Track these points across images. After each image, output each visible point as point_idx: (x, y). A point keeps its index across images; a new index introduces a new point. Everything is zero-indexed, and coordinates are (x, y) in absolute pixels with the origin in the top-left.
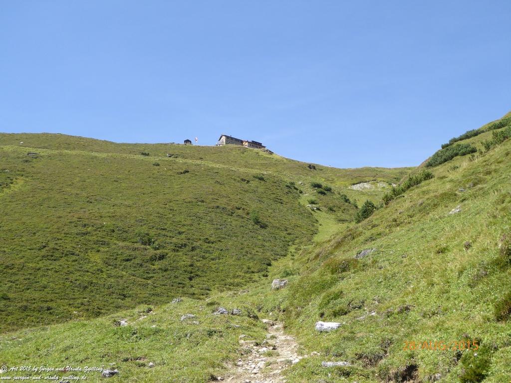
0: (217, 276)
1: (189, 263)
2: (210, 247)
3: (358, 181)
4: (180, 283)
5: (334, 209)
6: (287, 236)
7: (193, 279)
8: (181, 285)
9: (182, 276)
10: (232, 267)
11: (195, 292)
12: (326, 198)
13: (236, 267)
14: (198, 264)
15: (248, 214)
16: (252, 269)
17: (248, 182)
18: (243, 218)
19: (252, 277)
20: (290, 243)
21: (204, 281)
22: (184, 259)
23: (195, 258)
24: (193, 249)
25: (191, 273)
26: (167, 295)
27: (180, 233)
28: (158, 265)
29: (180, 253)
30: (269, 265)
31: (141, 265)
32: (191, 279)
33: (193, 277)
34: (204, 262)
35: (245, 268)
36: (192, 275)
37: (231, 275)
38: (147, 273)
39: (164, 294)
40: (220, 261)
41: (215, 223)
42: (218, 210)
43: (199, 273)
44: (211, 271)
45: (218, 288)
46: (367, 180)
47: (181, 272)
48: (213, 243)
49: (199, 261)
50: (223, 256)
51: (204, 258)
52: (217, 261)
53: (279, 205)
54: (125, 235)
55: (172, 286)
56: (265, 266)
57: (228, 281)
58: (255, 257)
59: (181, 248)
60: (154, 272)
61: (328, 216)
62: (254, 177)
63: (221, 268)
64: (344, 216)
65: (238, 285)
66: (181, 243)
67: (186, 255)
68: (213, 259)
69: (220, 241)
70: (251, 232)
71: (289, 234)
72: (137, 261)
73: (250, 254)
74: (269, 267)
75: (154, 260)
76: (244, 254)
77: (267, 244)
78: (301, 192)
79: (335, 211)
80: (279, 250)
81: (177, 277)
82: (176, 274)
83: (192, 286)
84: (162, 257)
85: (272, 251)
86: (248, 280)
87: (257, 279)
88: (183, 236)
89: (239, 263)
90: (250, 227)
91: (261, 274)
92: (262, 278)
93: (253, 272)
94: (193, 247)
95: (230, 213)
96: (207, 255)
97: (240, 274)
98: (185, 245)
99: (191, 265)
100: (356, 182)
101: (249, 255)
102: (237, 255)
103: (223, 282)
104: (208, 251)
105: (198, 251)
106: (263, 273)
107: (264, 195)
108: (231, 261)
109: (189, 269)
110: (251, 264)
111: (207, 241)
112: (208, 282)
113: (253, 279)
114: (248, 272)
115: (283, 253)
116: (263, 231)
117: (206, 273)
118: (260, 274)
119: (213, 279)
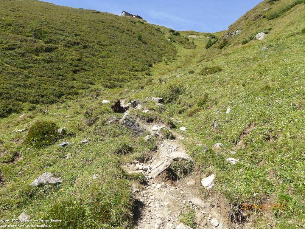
0: (103, 72)
1: (77, 58)
2: (102, 48)
3: (190, 34)
4: (60, 75)
5: (183, 43)
6: (160, 51)
7: (78, 72)
8: (61, 77)
9: (66, 68)
10: (119, 65)
11: (75, 86)
12: (177, 37)
13: (122, 65)
14: (87, 60)
15: (134, 34)
16: (136, 68)
17: (135, 23)
18: (130, 35)
19: (136, 74)
20: (163, 55)
21: (89, 75)
22: (73, 54)
23: (85, 54)
24: (85, 47)
25: (77, 66)
26: (38, 86)
27: (76, 35)
28: (42, 56)
29: (71, 49)
30: (151, 66)
31: (23, 55)
32: (75, 72)
33: (79, 71)
34: (93, 58)
35: (130, 67)
36: (78, 68)
37: (117, 71)
38: (27, 62)
39: (35, 85)
40: (109, 59)
41: (109, 34)
42: (113, 28)
43: (86, 68)
44: (98, 67)
45: (102, 82)
46: (195, 34)
47: (66, 65)
48: (104, 46)
49: (89, 57)
50: (111, 56)
51: (93, 55)
52: (105, 59)
53: (153, 36)
54: (20, 29)
55: (50, 77)
56: (147, 66)
57: (113, 76)
58: (139, 59)
59: (73, 45)
60: (35, 62)
61: (180, 45)
62: (138, 21)
63: (108, 65)
64: (188, 47)
65: (122, 81)
66: (74, 41)
67: (76, 51)
68: (102, 57)
69: (110, 45)
70: (136, 44)
71: (161, 50)
72: (21, 51)
73: (135, 56)
74: (150, 68)
75: (40, 51)
76: (129, 55)
77: (148, 53)
78: (164, 34)
79: (183, 44)
80: (156, 57)
81: (60, 69)
82: (60, 66)
83: (74, 79)
84: (49, 50)
85: (152, 57)
86: (132, 77)
87: (141, 77)
88: (78, 38)
89: (125, 62)
90: (135, 41)
91: (144, 73)
92: (145, 76)
93: (137, 71)
94: (85, 46)
95: (122, 31)
96: (97, 54)
97: (125, 72)
98: (78, 44)
99: (79, 60)
100: (189, 34)
101: (134, 58)
102: (124, 56)
103: (108, 77)
104: (99, 50)
105: (89, 49)
106: (146, 72)
107: (144, 30)
108: (118, 61)
109: (76, 63)
110: (135, 64)
111: (99, 43)
112: (93, 76)
113: (137, 76)
114: (132, 70)
115: (159, 60)
116: (144, 45)
117: (93, 68)
118: (142, 72)
119: (99, 74)
